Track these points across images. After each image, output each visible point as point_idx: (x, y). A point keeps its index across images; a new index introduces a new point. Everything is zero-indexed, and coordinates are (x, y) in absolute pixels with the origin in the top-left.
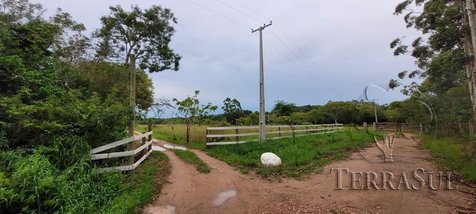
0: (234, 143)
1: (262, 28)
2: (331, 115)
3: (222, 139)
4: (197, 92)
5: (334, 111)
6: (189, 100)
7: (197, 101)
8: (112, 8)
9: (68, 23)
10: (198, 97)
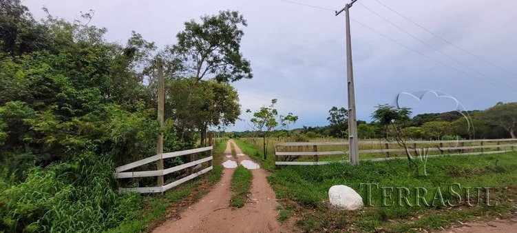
0: (311, 163)
1: (349, 6)
2: (502, 124)
3: (296, 158)
4: (274, 101)
5: (507, 118)
6: (264, 111)
7: (275, 112)
8: (186, 24)
9: (140, 43)
10: (276, 107)
